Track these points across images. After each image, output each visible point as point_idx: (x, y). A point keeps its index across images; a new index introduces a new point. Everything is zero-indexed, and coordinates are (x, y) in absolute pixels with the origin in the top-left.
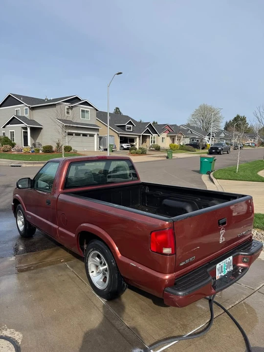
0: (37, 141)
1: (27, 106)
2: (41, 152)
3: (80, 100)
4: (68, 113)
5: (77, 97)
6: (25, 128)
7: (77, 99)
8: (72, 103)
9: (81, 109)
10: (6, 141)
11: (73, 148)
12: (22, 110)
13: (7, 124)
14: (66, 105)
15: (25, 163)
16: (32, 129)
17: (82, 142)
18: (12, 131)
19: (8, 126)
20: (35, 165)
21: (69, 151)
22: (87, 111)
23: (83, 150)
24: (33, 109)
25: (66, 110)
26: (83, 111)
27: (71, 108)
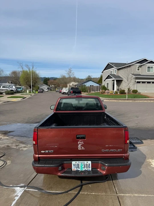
0: (120, 88)
1: (116, 68)
2: (118, 93)
3: (147, 61)
4: (138, 70)
5: (145, 59)
6: (114, 81)
7: (145, 60)
8: (141, 64)
9: (147, 66)
10: (104, 88)
11: (138, 91)
12: (113, 71)
13: (106, 79)
14: (138, 65)
15: (106, 99)
16: (117, 81)
17: (146, 87)
18: (108, 82)
19: (106, 80)
20: (110, 101)
21: (136, 93)
22: (152, 67)
23: (144, 92)
24: (119, 69)
25: (137, 68)
26: (149, 67)
27: (141, 66)
